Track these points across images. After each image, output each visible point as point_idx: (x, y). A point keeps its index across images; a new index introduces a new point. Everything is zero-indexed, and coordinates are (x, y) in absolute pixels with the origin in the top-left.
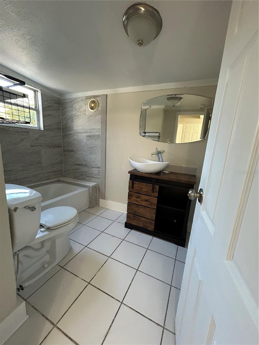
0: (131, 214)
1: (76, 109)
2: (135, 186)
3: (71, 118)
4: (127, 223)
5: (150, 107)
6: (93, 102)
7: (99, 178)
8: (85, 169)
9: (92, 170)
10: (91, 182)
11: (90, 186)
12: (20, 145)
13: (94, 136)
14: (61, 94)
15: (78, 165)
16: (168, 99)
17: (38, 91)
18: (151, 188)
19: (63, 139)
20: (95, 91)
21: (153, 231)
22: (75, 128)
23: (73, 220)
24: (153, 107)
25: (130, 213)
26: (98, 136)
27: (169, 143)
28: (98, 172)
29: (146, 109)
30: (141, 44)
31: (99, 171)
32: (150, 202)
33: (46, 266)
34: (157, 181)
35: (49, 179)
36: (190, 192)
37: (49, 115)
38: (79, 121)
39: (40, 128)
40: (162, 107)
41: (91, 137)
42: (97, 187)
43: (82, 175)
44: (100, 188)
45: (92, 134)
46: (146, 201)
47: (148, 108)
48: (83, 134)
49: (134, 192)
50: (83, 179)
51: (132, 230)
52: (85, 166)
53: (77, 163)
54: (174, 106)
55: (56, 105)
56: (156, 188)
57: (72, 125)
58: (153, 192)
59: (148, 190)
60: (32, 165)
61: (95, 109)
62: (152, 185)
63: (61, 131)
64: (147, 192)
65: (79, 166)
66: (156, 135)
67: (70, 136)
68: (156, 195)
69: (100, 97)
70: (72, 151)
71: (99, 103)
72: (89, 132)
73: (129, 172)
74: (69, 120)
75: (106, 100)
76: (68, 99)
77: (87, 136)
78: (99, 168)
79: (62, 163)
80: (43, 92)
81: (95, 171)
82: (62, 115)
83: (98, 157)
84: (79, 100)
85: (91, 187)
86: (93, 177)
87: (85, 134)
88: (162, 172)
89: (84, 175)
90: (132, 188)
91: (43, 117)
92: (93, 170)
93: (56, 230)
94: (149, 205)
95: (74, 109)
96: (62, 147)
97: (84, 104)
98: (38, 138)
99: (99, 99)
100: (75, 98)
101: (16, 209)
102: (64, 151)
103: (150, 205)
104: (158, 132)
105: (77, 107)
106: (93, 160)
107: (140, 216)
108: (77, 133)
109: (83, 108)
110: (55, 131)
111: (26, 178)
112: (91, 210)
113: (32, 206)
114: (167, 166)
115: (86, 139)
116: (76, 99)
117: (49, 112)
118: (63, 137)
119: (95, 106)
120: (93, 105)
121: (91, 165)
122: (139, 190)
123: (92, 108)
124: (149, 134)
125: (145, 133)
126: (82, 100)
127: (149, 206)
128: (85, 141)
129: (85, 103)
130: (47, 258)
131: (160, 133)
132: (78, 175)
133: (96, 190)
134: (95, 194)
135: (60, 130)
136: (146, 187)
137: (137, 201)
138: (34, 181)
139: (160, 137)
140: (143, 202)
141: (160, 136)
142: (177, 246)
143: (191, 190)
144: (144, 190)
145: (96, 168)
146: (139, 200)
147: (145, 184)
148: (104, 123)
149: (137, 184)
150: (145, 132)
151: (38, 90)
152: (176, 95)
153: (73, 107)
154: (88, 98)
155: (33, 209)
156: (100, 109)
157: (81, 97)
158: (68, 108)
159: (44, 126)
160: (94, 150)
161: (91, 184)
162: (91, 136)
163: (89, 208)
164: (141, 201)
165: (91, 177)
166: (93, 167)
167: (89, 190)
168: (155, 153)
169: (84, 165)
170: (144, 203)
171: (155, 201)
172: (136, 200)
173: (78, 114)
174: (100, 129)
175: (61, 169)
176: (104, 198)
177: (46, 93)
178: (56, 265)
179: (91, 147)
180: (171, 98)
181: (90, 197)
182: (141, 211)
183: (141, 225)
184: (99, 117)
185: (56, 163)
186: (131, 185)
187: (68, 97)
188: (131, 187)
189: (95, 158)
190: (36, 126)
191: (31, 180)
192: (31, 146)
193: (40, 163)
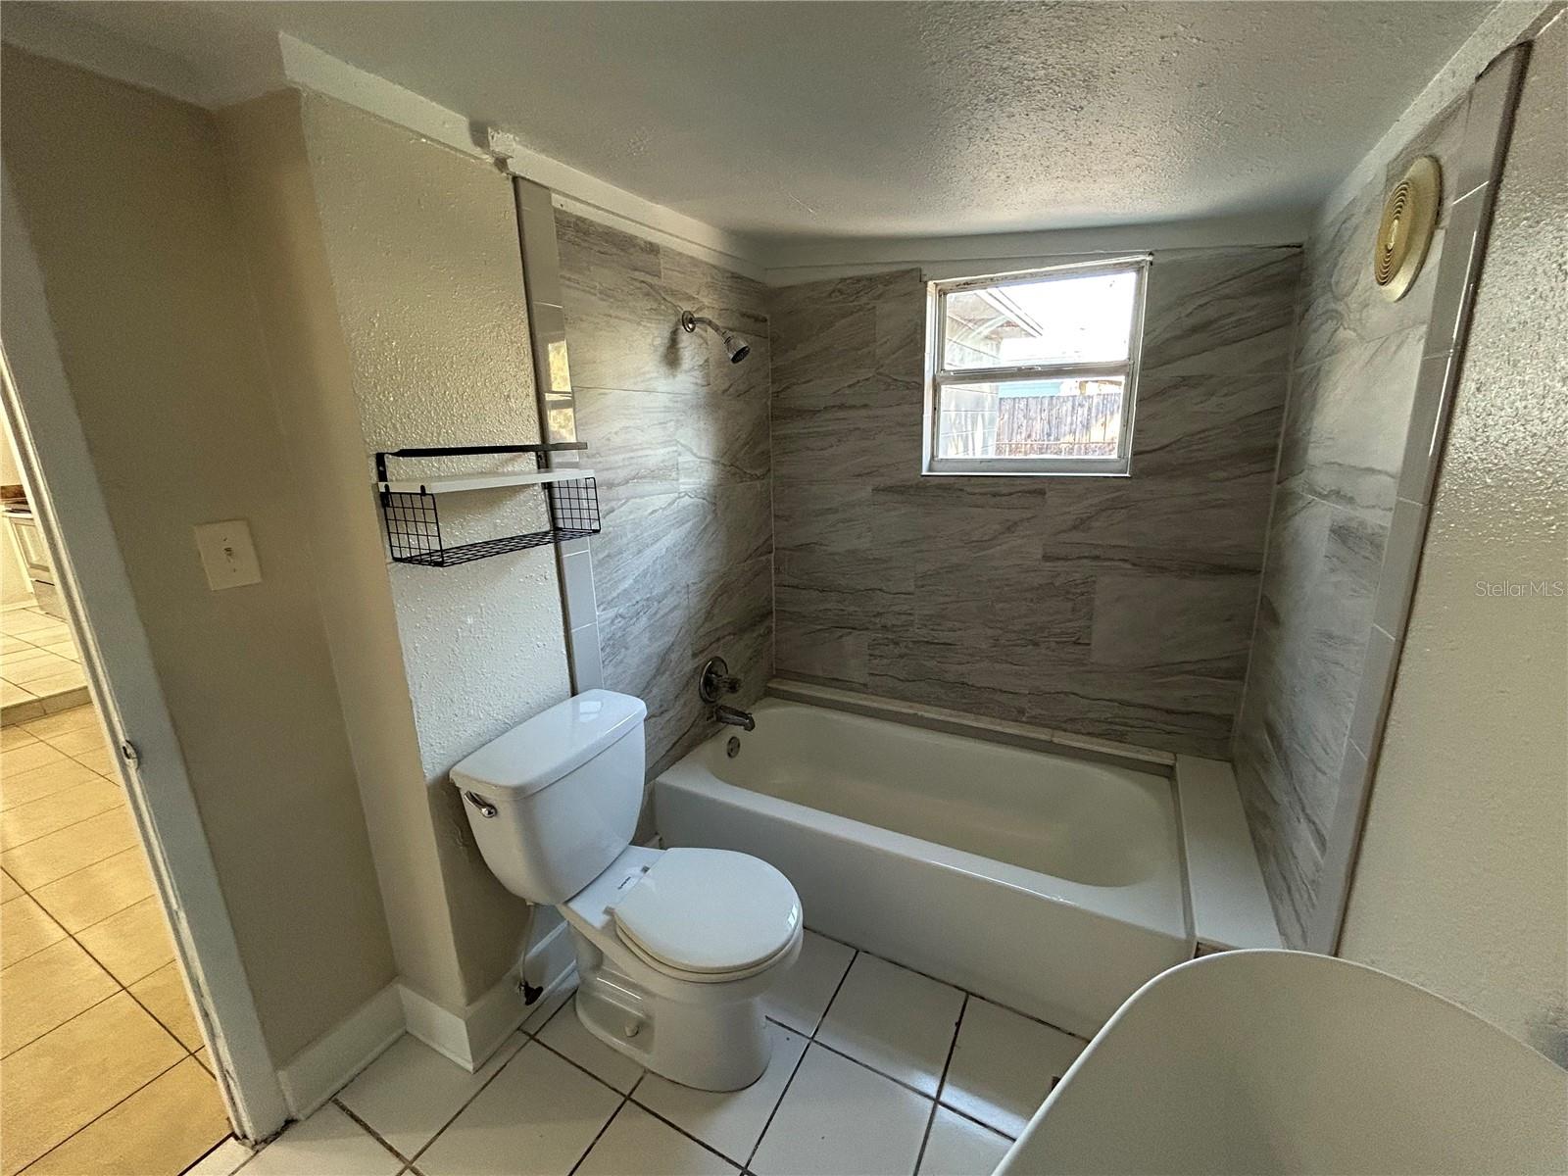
1: (1339, 300)
6: (1400, 201)
9: (1297, 826)
12: (998, 548)
19: (1274, 521)
22: (1311, 454)
28: (1309, 871)
31: (1317, 869)
35: (1120, 738)
41: (1344, 540)
48: (1324, 507)
57: (1308, 424)
60: (1036, 644)
61: (1398, 269)
63: (1271, 470)
67: (1290, 510)
71: (1448, 184)
72: (1348, 497)
74: (1306, 394)
76: (1326, 230)
77: (1332, 530)
78: (1322, 844)
81: (1303, 846)
87: (1334, 508)
92: (1300, 827)
95: (1331, 304)
96: (1254, 572)
97: (1370, 245)
98: (1089, 518)
99: (1449, 144)
102: (1262, 603)
105: (1344, 282)
106: (1315, 746)
108: (1311, 490)
109: (1363, 278)
111: (1002, 691)
115: (1326, 559)
116: (1350, 212)
118: (1275, 507)
120: (1394, 233)
128: (1319, 567)
135: (1257, 467)
145: (1312, 834)
151: (1143, 258)
153: (1331, 290)
154: (1395, 169)
156: (1436, 254)
157: (1370, 183)
158: (1315, 305)
159: (1135, 454)
162: (1350, 531)
166: (1303, 810)
169: (1285, 754)
173: (1336, 339)
174: (1395, 477)
184: (1412, 354)
187: (1332, 210)
190: (1114, 456)
191: (1022, 712)
192: (1046, 558)
193: (1076, 643)
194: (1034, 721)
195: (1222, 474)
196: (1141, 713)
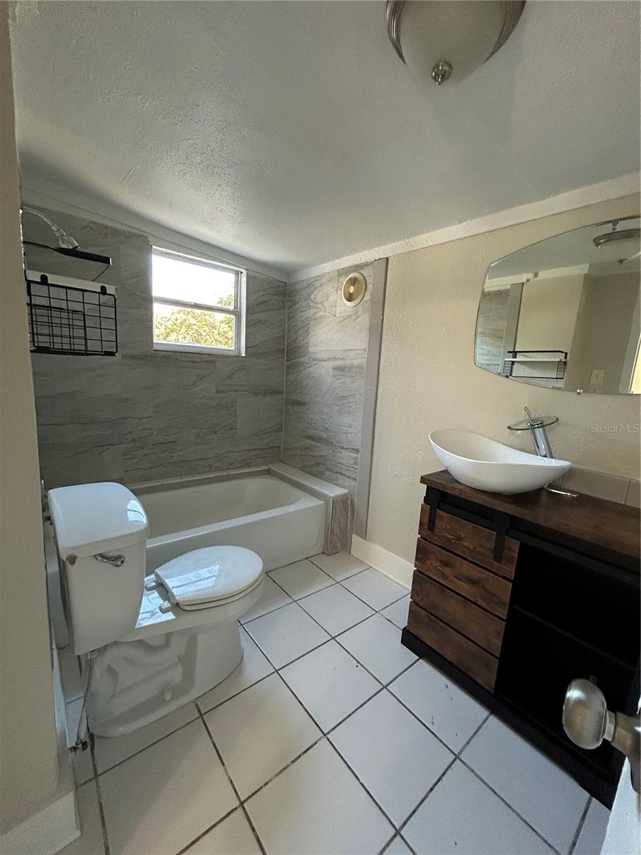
0: (421, 607)
1: (317, 303)
2: (438, 523)
3: (306, 327)
4: (408, 631)
5: (536, 275)
6: (354, 281)
7: (355, 479)
8: (324, 451)
9: (340, 455)
10: (336, 484)
11: (330, 497)
12: (196, 389)
13: (351, 367)
14: (288, 271)
15: (312, 438)
16: (597, 242)
17: (242, 273)
18: (494, 544)
19: (288, 374)
20: (361, 254)
21: (489, 693)
22: (311, 349)
23: (242, 595)
24: (544, 275)
25: (421, 604)
26: (360, 367)
27: (579, 393)
28: (352, 462)
29: (523, 283)
30: (442, 74)
31: (356, 459)
32: (484, 588)
33: (168, 697)
34: (514, 525)
35: (249, 465)
36: (574, 694)
37: (260, 321)
38: (320, 331)
39: (240, 352)
40: (582, 269)
41: (343, 370)
42: (349, 502)
43: (318, 464)
44: (356, 504)
45: (347, 363)
46: (471, 581)
47: (528, 280)
48: (327, 363)
49: (436, 545)
50: (319, 475)
51: (421, 660)
52: (326, 442)
53: (311, 432)
54: (621, 261)
55: (276, 297)
56: (510, 549)
57: (306, 341)
58: (498, 558)
59: (479, 549)
60: (216, 433)
61: (355, 299)
62: (495, 533)
63: (283, 357)
64: (478, 553)
65: (313, 442)
66: (553, 360)
67: (301, 368)
68: (511, 571)
69: (371, 266)
70: (301, 404)
71: (368, 281)
72: (339, 359)
73: (423, 480)
74: (301, 331)
75: (384, 271)
76: (301, 281)
77: (334, 368)
78: (357, 451)
79: (280, 430)
80: (250, 273)
81: (346, 458)
82: (289, 320)
83: (354, 423)
84: (323, 282)
85: (332, 499)
86: (342, 474)
87: (333, 363)
88: (544, 493)
89: (321, 466)
90: (428, 529)
91: (247, 327)
92: (343, 454)
93: (193, 613)
94: (479, 600)
95: (312, 304)
96: (282, 392)
97: (332, 290)
98: (233, 374)
99: (366, 272)
100: (315, 277)
101: (72, 560)
102: (287, 403)
103: (484, 599)
104: (562, 352)
105: (319, 298)
106: (344, 428)
107: (448, 625)
108: (315, 360)
109: (331, 299)
110: (270, 358)
111: (202, 459)
112: (325, 562)
113: (116, 554)
114: (568, 474)
115: (333, 376)
116: (317, 279)
117: (261, 316)
118: (287, 370)
119: (357, 291)
120: (352, 289)
121: (338, 442)
122: (449, 540)
123: (350, 298)
124: (527, 357)
125: (515, 353)
126: (329, 281)
127: (480, 602)
128: (329, 380)
129: (336, 286)
130: (177, 675)
131: (566, 354)
132: (309, 464)
133: (346, 509)
134: (342, 520)
135: (280, 356)
136: (473, 537)
137: (444, 576)
138: (217, 468)
139: (568, 364)
140: (461, 583)
141: (565, 363)
142: (587, 795)
143: (583, 689)
144: (466, 544)
145: (351, 452)
146: (447, 571)
147: (470, 525)
148: (377, 332)
149: (445, 521)
150: (516, 350)
151: (242, 270)
152: (615, 222)
153: (311, 300)
154: (342, 272)
155: (116, 560)
156: (368, 297)
157: (329, 273)
158: (300, 303)
159: (247, 348)
160: (348, 403)
161: (333, 491)
162: (345, 367)
163: (324, 553)
164: (456, 577)
165: (337, 473)
166: (343, 448)
167: (327, 506)
168: (521, 423)
169: (325, 440)
170: (464, 588)
171: (504, 591)
172: (439, 570)
173: (318, 315)
174: (365, 350)
175: (275, 445)
176: (364, 534)
177: (257, 275)
178: (190, 702)
179: (341, 395)
180: (609, 237)
181: (327, 526)
182: (452, 608)
183: (449, 654)
184: (364, 320)
185: (267, 431)
186: (426, 520)
187: (303, 276)
188: (428, 525)
189: (350, 426)
190: (233, 348)
191: (211, 466)
192: (218, 392)
193: (231, 429)
194: (217, 469)
195: (272, 357)
196: (255, 452)
